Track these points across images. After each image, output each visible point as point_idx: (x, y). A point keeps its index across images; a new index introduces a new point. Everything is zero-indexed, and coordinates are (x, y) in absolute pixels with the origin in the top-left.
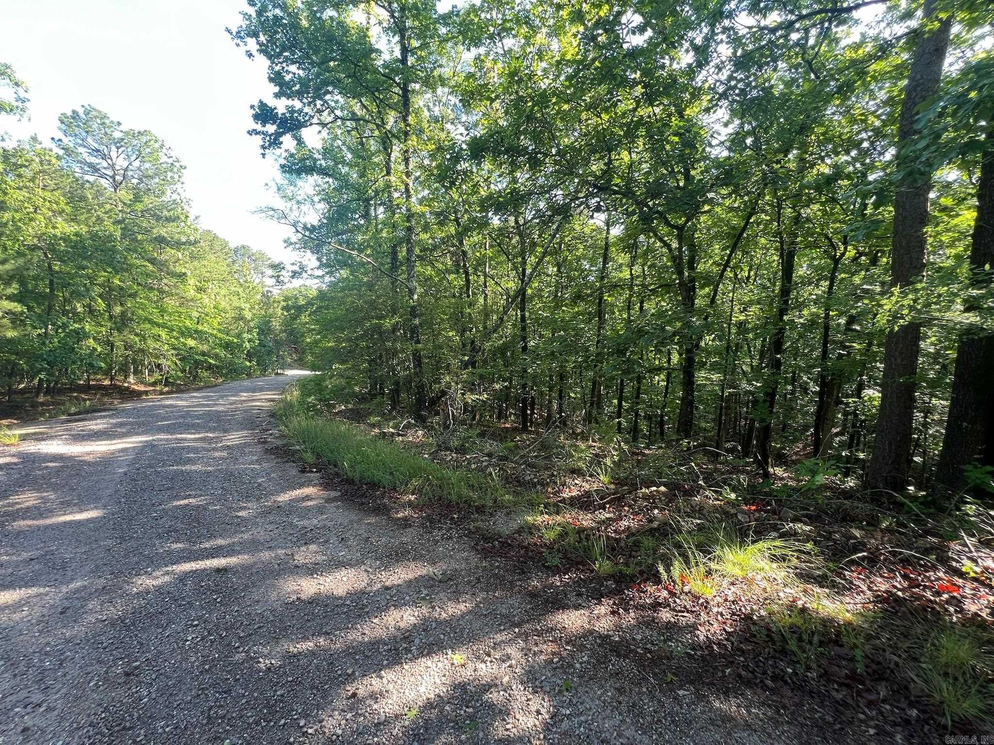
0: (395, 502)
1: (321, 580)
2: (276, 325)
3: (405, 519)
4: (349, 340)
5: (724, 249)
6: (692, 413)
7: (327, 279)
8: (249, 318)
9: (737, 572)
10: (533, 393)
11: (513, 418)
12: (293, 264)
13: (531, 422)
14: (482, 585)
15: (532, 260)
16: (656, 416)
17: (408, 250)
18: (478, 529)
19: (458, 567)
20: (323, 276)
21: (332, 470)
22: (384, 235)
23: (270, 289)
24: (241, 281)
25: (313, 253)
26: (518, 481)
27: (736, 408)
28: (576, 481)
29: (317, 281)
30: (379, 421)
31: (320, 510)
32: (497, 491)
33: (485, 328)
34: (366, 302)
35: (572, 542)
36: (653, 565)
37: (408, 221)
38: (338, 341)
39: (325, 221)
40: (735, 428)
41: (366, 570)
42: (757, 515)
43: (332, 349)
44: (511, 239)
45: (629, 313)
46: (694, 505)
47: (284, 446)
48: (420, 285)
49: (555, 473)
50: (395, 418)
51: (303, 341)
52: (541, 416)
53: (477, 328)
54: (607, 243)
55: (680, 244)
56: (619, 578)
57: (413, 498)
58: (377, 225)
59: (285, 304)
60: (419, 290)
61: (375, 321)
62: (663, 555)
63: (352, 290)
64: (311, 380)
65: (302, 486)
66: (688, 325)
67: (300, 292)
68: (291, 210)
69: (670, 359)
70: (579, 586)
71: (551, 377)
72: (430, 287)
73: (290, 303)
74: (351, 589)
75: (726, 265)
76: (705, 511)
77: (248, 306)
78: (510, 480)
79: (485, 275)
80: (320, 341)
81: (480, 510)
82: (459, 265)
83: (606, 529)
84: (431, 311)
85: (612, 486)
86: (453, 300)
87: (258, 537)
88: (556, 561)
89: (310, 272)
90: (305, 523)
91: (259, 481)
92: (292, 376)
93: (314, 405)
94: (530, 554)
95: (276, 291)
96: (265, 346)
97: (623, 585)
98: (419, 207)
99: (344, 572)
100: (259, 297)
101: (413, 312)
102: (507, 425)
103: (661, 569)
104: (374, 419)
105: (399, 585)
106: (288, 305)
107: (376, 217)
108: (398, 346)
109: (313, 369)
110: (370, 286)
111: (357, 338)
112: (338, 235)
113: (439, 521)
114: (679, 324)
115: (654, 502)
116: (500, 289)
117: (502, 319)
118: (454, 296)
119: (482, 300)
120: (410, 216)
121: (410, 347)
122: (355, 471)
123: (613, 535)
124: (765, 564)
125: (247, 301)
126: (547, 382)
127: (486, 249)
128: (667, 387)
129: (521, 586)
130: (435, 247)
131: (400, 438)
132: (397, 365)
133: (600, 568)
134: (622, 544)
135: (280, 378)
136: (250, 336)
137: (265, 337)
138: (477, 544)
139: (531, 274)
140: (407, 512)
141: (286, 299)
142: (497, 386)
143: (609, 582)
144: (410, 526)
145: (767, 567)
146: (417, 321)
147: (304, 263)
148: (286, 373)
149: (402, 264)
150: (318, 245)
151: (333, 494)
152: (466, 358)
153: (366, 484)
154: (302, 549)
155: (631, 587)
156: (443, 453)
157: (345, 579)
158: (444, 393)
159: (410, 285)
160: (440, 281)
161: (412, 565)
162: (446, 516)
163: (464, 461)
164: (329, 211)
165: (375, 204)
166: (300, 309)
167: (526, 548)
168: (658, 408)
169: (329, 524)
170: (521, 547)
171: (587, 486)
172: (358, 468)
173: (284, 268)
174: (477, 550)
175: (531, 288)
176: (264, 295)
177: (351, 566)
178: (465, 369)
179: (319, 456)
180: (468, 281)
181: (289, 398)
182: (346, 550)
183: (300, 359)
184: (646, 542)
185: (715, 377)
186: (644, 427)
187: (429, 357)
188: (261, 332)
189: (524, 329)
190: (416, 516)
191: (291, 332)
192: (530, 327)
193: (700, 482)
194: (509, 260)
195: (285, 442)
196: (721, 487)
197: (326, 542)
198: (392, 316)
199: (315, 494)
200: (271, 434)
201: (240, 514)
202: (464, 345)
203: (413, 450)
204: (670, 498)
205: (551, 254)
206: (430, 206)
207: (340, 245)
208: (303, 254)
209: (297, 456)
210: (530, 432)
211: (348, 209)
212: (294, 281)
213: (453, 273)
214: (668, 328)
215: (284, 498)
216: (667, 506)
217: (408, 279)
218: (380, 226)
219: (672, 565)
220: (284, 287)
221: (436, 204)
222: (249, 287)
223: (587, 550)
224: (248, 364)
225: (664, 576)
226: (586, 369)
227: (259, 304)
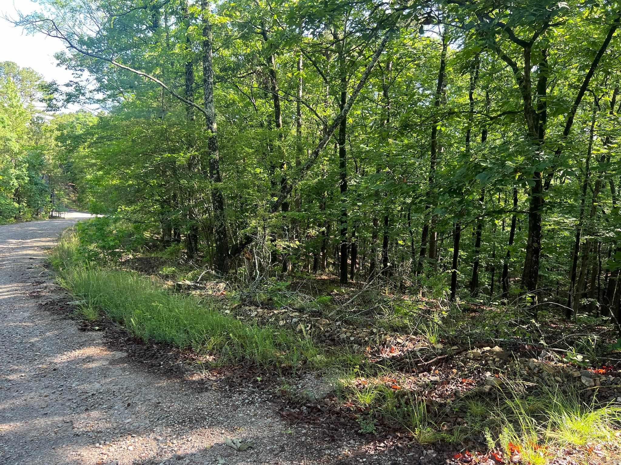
0: (190, 364)
1: (104, 449)
2: (49, 158)
3: (201, 382)
4: (137, 177)
5: (582, 69)
6: (537, 262)
7: (110, 103)
8: (16, 150)
9: (576, 440)
10: (353, 240)
11: (331, 269)
12: (67, 85)
13: (352, 273)
14: (287, 454)
15: (353, 82)
16: (499, 267)
17: (205, 69)
18: (284, 393)
19: (259, 435)
20: (104, 100)
21: (118, 328)
22: (177, 51)
23: (41, 115)
24: (6, 105)
25: (91, 71)
26: (333, 340)
27: (595, 258)
28: (399, 340)
29: (97, 106)
30: (174, 271)
31: (104, 372)
32: (307, 350)
33: (298, 163)
34: (156, 132)
35: (390, 407)
36: (480, 432)
37: (205, 34)
38: (124, 178)
39: (105, 33)
40: (593, 281)
41: (155, 439)
42: (604, 378)
43: (117, 188)
44: (328, 57)
45: (468, 146)
46: (532, 367)
47: (60, 301)
48: (221, 112)
49: (375, 330)
50: (191, 268)
51: (82, 178)
52: (364, 267)
53: (288, 164)
54: (443, 62)
55: (527, 62)
56: (442, 445)
57: (210, 358)
58: (168, 39)
59: (58, 133)
60: (220, 118)
61: (167, 155)
62: (493, 422)
63: (139, 117)
64: (91, 225)
65: (82, 345)
66: (532, 160)
67: (78, 119)
68: (64, 19)
69: (516, 200)
70: (395, 455)
71: (375, 221)
72: (233, 115)
73: (65, 132)
74: (138, 458)
75: (584, 88)
76: (545, 373)
77: (14, 135)
78: (324, 338)
79: (299, 101)
80: (102, 177)
81: (287, 371)
82: (266, 88)
83: (430, 393)
84: (234, 142)
85: (440, 346)
86: (260, 130)
87: (32, 402)
88: (371, 428)
89: (88, 95)
90: (86, 387)
91: (32, 341)
92: (71, 220)
93: (96, 254)
94: (342, 420)
95: (48, 117)
96: (36, 184)
97: (445, 454)
98: (217, 17)
99: (130, 440)
100: (27, 124)
101: (212, 144)
102: (324, 277)
103: (488, 437)
104: (167, 270)
105: (193, 455)
106: (62, 134)
107: (167, 28)
108: (196, 184)
109: (95, 210)
110: (161, 112)
111: (146, 175)
112: (121, 50)
113: (240, 384)
114: (521, 159)
115: (486, 364)
116: (315, 117)
117: (316, 153)
118: (262, 125)
119: (294, 131)
120: (206, 29)
121: (210, 186)
122: (144, 329)
123: (438, 400)
124: (606, 432)
125: (13, 130)
126: (371, 227)
127: (299, 69)
128: (512, 233)
129: (330, 455)
130: (237, 67)
131: (198, 292)
132: (195, 206)
133: (420, 435)
134: (448, 410)
135: (56, 222)
136: (18, 172)
137: (37, 173)
138: (282, 410)
139: (352, 99)
140: (204, 374)
141: (61, 128)
142: (313, 232)
143: (430, 451)
144: (207, 390)
145: (609, 435)
146: (216, 156)
147: (81, 84)
148: (62, 216)
149: (198, 87)
150: (97, 63)
151: (119, 355)
152: (276, 199)
153: (157, 344)
154: (82, 416)
155: (453, 456)
156: (247, 308)
157: (131, 448)
158: (249, 240)
159: (208, 112)
160: (246, 106)
161: (208, 432)
162: (248, 379)
163: (271, 317)
164: (109, 21)
165: (166, 12)
166: (78, 140)
167: (337, 413)
168: (501, 257)
169: (115, 388)
170: (331, 411)
171: (410, 346)
172: (148, 326)
173: (56, 90)
174: (282, 416)
175: (352, 115)
176: (33, 123)
177: (139, 434)
178: (273, 212)
179: (102, 312)
180: (277, 107)
181: (66, 246)
182: (133, 416)
183: (80, 200)
184: (474, 408)
185: (571, 221)
186: (485, 279)
187: (232, 198)
188: (32, 167)
189: (343, 165)
190: (214, 378)
191: (68, 167)
192: (351, 163)
193: (542, 342)
194: (326, 82)
195: (62, 295)
196: (566, 348)
197: (110, 408)
198: (188, 149)
199: (98, 354)
200: (46, 288)
201: (10, 377)
202: (273, 184)
203: (213, 305)
204: (506, 358)
205: (375, 75)
206: (230, 16)
207: (125, 63)
208: (79, 72)
209: (76, 312)
210: (350, 285)
211: (132, 18)
212: (70, 105)
213: (261, 97)
214: (509, 163)
215: (62, 359)
216: (502, 367)
217: (205, 104)
218: (172, 39)
219: (501, 433)
220: (58, 113)
221: (238, 14)
222: (15, 113)
223: (407, 416)
224: (16, 205)
225: (491, 444)
226: (416, 211)
227: (28, 133)
